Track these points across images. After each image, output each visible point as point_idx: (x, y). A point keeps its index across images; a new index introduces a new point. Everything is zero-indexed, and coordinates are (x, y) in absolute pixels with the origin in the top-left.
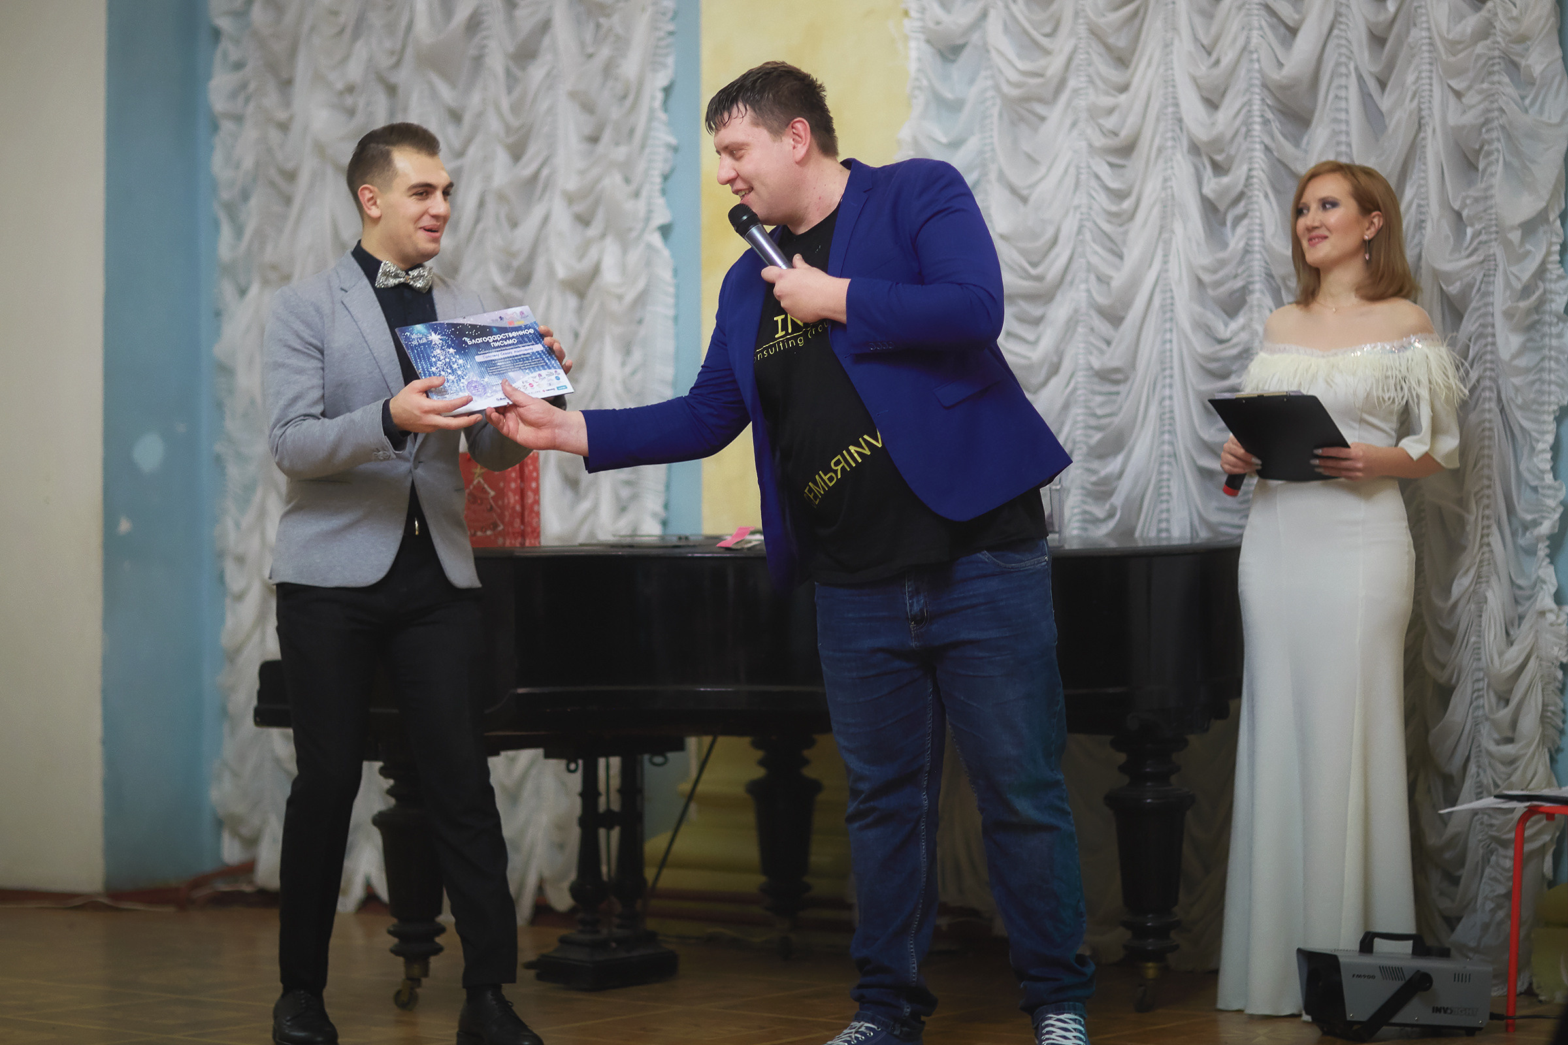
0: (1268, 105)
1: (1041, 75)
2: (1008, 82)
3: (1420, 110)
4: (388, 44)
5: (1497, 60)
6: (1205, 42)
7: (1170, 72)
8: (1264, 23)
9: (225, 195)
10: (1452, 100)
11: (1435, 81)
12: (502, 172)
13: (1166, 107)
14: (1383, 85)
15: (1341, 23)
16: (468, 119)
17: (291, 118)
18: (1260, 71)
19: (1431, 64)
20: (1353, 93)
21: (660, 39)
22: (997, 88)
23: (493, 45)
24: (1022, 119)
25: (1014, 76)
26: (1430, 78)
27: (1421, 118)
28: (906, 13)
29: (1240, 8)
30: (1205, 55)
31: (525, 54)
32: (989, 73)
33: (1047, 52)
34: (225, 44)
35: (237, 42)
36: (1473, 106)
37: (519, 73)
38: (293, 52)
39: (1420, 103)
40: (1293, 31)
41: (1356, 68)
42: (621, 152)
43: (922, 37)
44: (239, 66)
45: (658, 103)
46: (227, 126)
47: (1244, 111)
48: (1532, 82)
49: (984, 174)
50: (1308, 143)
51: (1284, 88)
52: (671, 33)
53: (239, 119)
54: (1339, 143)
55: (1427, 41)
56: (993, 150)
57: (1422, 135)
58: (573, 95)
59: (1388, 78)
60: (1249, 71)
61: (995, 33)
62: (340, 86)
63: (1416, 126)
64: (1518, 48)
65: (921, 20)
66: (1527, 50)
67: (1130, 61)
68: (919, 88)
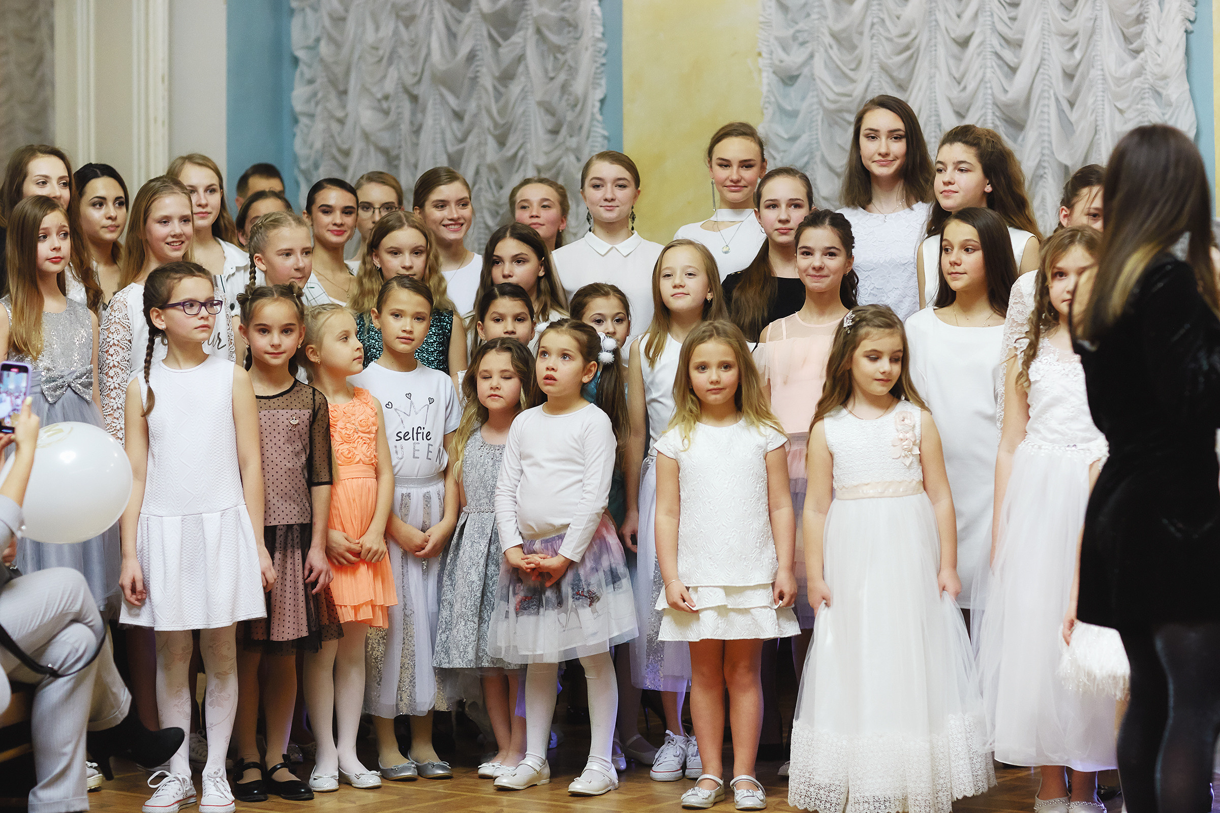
0: (997, 116)
1: (850, 96)
2: (828, 99)
3: (1096, 121)
4: (412, 69)
5: (1147, 90)
6: (957, 76)
7: (933, 94)
8: (994, 64)
9: (303, 166)
10: (1117, 114)
11: (1106, 103)
12: (492, 153)
13: (930, 117)
14: (1072, 104)
15: (1045, 65)
16: (467, 118)
17: (346, 115)
18: (993, 94)
19: (1103, 92)
20: (1053, 110)
21: (597, 68)
22: (821, 103)
23: (484, 70)
24: (836, 123)
25: (832, 96)
26: (1103, 101)
27: (1097, 126)
28: (760, 54)
29: (979, 54)
30: (956, 84)
31: (506, 77)
32: (815, 93)
33: (853, 81)
34: (302, 67)
35: (310, 66)
36: (1130, 120)
37: (502, 89)
38: (347, 73)
39: (1096, 116)
40: (1013, 70)
41: (1055, 94)
42: (573, 142)
43: (771, 70)
44: (311, 82)
45: (596, 110)
46: (304, 120)
47: (982, 120)
48: (1170, 105)
49: (812, 158)
50: (1023, 140)
51: (1007, 106)
52: (603, 65)
53: (311, 116)
54: (1043, 141)
55: (1101, 77)
56: (818, 143)
57: (1097, 136)
58: (540, 104)
59: (1076, 100)
60: (985, 94)
61: (819, 66)
62: (379, 96)
63: (1094, 131)
64: (1161, 83)
65: (771, 59)
66: (1167, 84)
67: (907, 88)
68: (769, 103)
